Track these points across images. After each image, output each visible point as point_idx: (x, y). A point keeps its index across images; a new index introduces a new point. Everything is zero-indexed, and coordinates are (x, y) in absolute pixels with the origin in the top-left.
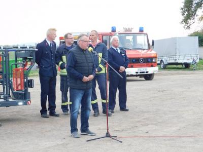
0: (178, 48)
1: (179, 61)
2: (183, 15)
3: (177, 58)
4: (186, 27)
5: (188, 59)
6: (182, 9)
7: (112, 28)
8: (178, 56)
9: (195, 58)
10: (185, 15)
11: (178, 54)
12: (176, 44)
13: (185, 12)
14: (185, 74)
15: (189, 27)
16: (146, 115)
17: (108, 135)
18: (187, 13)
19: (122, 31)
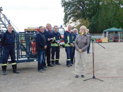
6: (64, 19)
10: (65, 22)
15: (66, 26)
17: (94, 77)
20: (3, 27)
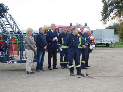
0: (103, 35)
1: (104, 43)
2: (102, 16)
3: (103, 41)
4: (104, 23)
5: (109, 42)
6: (102, 12)
7: (70, 23)
8: (103, 40)
9: (113, 41)
10: (104, 16)
11: (103, 39)
12: (102, 33)
13: (103, 14)
14: (108, 50)
15: (106, 23)
16: (99, 68)
17: (87, 75)
18: (104, 15)
19: (75, 25)
20: (8, 28)
